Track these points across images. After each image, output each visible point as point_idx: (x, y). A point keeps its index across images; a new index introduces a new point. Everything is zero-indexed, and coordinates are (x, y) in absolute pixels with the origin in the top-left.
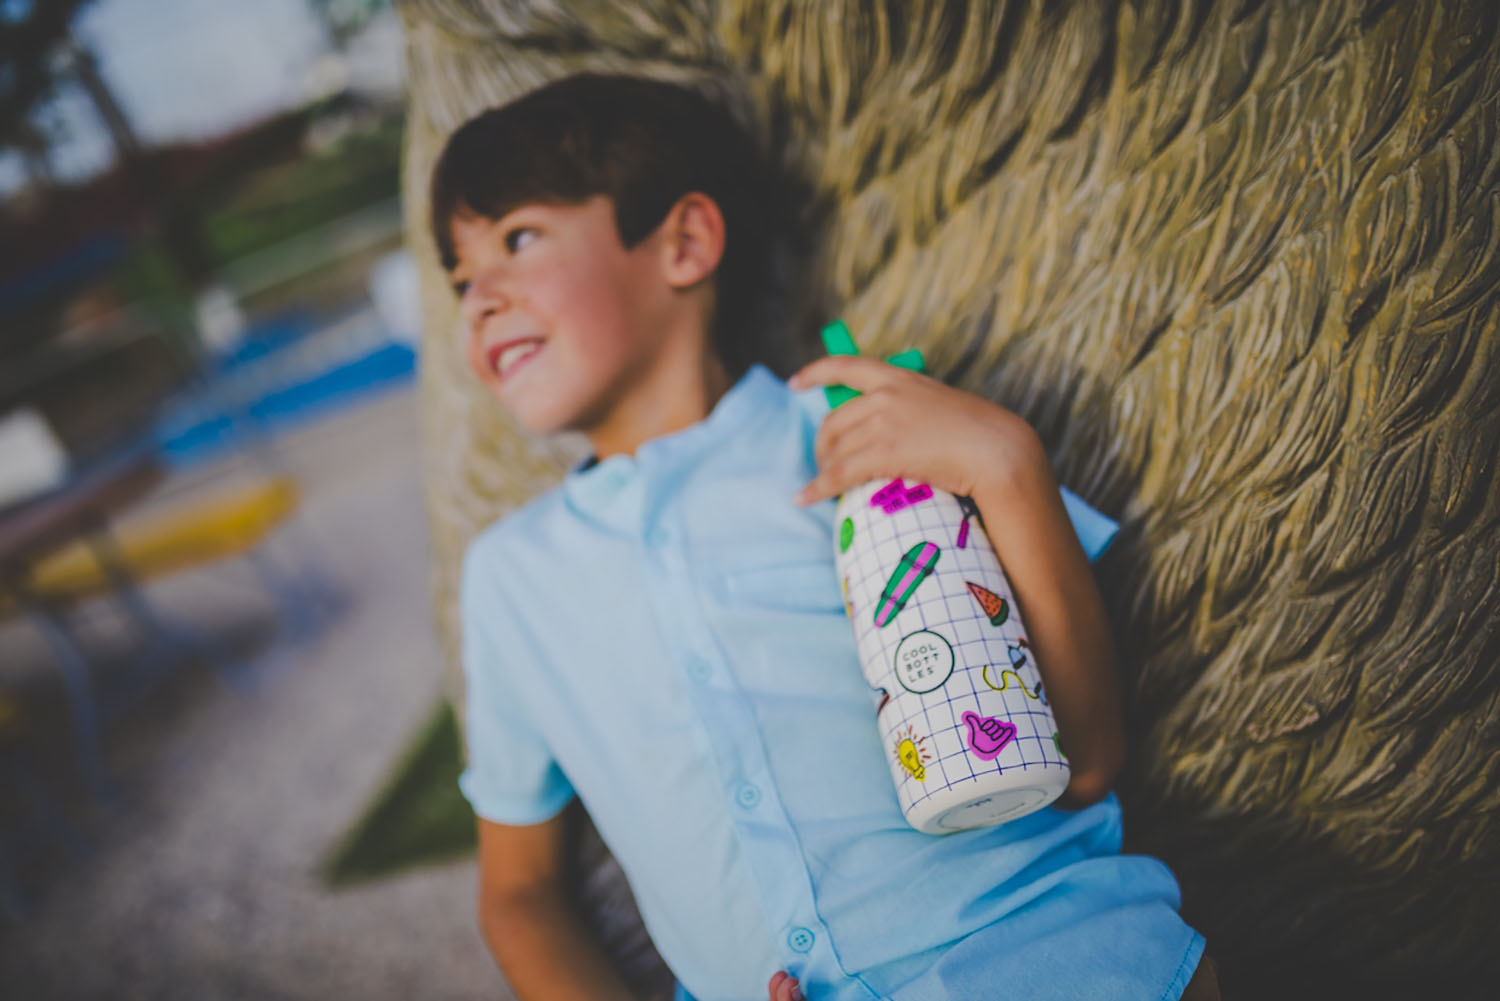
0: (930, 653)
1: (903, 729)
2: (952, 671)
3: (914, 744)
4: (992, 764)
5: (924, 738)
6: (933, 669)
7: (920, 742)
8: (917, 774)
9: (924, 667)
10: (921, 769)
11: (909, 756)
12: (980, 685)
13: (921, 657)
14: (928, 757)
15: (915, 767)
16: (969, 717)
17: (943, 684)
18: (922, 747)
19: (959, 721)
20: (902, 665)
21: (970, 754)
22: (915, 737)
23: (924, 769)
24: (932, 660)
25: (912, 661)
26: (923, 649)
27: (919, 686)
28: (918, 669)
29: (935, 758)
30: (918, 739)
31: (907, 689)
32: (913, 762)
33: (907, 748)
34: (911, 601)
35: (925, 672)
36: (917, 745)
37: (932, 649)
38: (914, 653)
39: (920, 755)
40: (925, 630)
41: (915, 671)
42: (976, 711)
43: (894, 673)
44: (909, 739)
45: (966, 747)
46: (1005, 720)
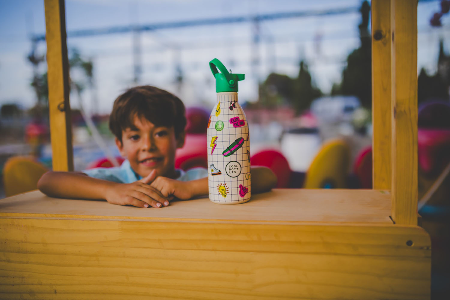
0: (236, 168)
1: (223, 183)
2: (240, 174)
3: (225, 188)
4: (242, 198)
5: (229, 188)
6: (236, 172)
7: (227, 188)
8: (224, 195)
9: (234, 171)
10: (225, 195)
11: (223, 190)
12: (245, 179)
13: (234, 168)
14: (229, 193)
15: (224, 193)
16: (241, 186)
17: (237, 176)
18: (227, 190)
19: (239, 187)
20: (228, 168)
21: (239, 195)
22: (226, 187)
23: (226, 195)
24: (236, 169)
25: (231, 168)
26: (235, 166)
27: (231, 175)
28: (232, 171)
29: (230, 193)
30: (227, 187)
31: (228, 175)
32: (223, 192)
33: (223, 188)
34: (235, 153)
35: (234, 172)
36: (226, 189)
37: (237, 167)
38: (232, 166)
39: (226, 192)
40: (236, 162)
41: (231, 171)
42: (242, 184)
43: (225, 169)
44: (224, 186)
45: (239, 193)
46: (247, 187)
